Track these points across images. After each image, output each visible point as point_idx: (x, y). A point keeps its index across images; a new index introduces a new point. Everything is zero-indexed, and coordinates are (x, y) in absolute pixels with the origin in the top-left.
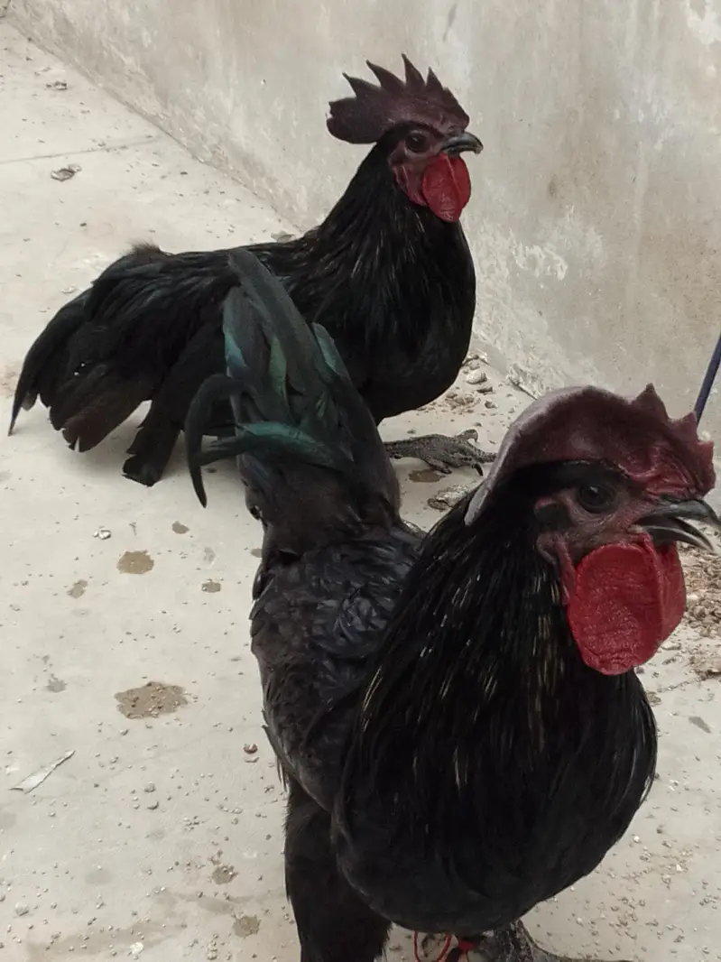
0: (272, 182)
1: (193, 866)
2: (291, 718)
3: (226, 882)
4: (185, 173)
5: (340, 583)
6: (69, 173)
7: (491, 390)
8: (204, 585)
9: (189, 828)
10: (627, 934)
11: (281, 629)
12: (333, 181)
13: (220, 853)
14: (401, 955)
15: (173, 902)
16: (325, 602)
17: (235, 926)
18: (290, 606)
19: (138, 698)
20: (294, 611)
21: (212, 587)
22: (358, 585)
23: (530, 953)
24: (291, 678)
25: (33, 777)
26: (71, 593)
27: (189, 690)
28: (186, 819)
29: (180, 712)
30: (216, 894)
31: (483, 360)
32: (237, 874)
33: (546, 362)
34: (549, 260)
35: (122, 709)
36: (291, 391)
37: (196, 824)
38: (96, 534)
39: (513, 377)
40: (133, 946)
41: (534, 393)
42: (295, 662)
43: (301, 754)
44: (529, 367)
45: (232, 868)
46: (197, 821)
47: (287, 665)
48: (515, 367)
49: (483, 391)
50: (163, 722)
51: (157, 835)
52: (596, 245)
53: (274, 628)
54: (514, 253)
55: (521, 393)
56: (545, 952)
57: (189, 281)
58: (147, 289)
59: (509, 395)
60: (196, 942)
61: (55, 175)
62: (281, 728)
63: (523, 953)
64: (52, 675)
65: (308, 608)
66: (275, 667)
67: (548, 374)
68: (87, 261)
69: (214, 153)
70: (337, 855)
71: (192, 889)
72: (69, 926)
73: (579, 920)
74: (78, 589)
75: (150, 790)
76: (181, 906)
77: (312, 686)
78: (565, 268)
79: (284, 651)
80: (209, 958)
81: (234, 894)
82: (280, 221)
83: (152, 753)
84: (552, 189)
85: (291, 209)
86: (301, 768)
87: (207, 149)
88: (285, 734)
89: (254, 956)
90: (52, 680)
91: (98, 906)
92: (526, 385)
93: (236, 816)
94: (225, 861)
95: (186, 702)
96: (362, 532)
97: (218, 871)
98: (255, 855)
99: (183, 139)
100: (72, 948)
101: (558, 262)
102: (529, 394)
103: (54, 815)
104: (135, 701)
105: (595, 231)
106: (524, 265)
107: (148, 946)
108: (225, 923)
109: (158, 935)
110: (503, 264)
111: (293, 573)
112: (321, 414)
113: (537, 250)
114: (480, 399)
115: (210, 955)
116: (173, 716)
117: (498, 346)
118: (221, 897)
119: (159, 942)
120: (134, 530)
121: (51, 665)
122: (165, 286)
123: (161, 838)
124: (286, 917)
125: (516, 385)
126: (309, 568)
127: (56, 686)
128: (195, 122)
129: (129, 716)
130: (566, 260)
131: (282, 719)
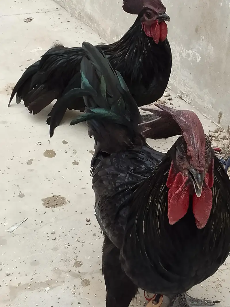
0: (98, 25)
1: (67, 261)
2: (107, 215)
3: (79, 267)
4: (69, 21)
5: (126, 167)
6: (30, 20)
7: (172, 99)
8: (73, 162)
9: (66, 247)
10: (218, 291)
11: (104, 182)
12: (119, 25)
13: (77, 256)
14: (140, 295)
15: (60, 274)
16: (120, 174)
17: (81, 283)
18: (108, 174)
19: (49, 201)
20: (109, 176)
21: (76, 163)
22: (132, 168)
23: (185, 297)
24: (107, 201)
25: (13, 227)
26: (27, 163)
27: (67, 199)
28: (65, 244)
29: (64, 206)
30: (75, 271)
31: (169, 89)
32: (83, 264)
33: (192, 90)
34: (194, 55)
35: (44, 204)
36: (108, 96)
37: (69, 246)
38: (36, 143)
39: (180, 95)
40: (46, 288)
41: (187, 100)
42: (109, 195)
43: (110, 228)
44: (185, 92)
45: (81, 262)
46: (69, 245)
47: (106, 196)
48: (181, 91)
49: (169, 99)
50: (58, 209)
51: (55, 249)
52: (211, 50)
53: (101, 181)
54: (182, 52)
55: (182, 100)
56: (190, 297)
57: (73, 57)
58: (59, 59)
59: (178, 101)
60: (68, 288)
61: (25, 20)
62: (103, 218)
63: (182, 297)
64: (20, 192)
65: (115, 176)
66: (102, 196)
67: (192, 94)
68: (35, 50)
69: (79, 15)
70: (122, 264)
71: (67, 269)
72: (24, 280)
73: (202, 285)
74: (30, 162)
75: (53, 233)
76: (63, 275)
77: (115, 205)
78: (200, 58)
79: (105, 190)
80: (72, 294)
81: (81, 271)
82: (101, 39)
83: (54, 220)
84: (197, 30)
85: (104, 34)
86: (109, 233)
87: (76, 13)
88: (104, 220)
89: (88, 294)
90: (20, 193)
91: (34, 274)
92: (184, 98)
93: (82, 244)
94: (78, 260)
95: (66, 203)
96: (133, 147)
97: (76, 263)
98: (89, 258)
99: (69, 10)
100: (25, 288)
101: (197, 56)
102: (185, 101)
103: (20, 241)
104: (48, 202)
105: (211, 45)
106: (185, 56)
107: (51, 288)
108: (78, 281)
109: (55, 285)
110: (178, 55)
111: (108, 161)
112: (119, 104)
113: (190, 51)
114: (168, 102)
115: (73, 293)
116: (61, 207)
117: (175, 84)
118: (77, 272)
119: (55, 287)
120: (49, 143)
121: (20, 188)
122: (65, 58)
123: (57, 250)
124: (100, 280)
125: (181, 98)
126: (114, 160)
127: (21, 195)
128: (73, 4)
129: (46, 207)
130: (200, 55)
131: (104, 215)
